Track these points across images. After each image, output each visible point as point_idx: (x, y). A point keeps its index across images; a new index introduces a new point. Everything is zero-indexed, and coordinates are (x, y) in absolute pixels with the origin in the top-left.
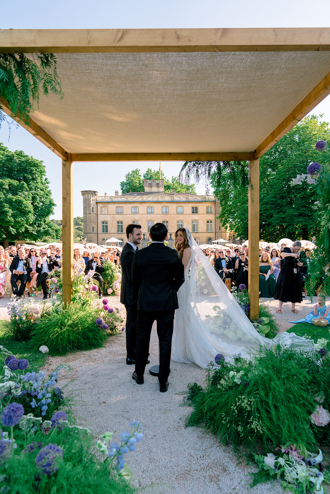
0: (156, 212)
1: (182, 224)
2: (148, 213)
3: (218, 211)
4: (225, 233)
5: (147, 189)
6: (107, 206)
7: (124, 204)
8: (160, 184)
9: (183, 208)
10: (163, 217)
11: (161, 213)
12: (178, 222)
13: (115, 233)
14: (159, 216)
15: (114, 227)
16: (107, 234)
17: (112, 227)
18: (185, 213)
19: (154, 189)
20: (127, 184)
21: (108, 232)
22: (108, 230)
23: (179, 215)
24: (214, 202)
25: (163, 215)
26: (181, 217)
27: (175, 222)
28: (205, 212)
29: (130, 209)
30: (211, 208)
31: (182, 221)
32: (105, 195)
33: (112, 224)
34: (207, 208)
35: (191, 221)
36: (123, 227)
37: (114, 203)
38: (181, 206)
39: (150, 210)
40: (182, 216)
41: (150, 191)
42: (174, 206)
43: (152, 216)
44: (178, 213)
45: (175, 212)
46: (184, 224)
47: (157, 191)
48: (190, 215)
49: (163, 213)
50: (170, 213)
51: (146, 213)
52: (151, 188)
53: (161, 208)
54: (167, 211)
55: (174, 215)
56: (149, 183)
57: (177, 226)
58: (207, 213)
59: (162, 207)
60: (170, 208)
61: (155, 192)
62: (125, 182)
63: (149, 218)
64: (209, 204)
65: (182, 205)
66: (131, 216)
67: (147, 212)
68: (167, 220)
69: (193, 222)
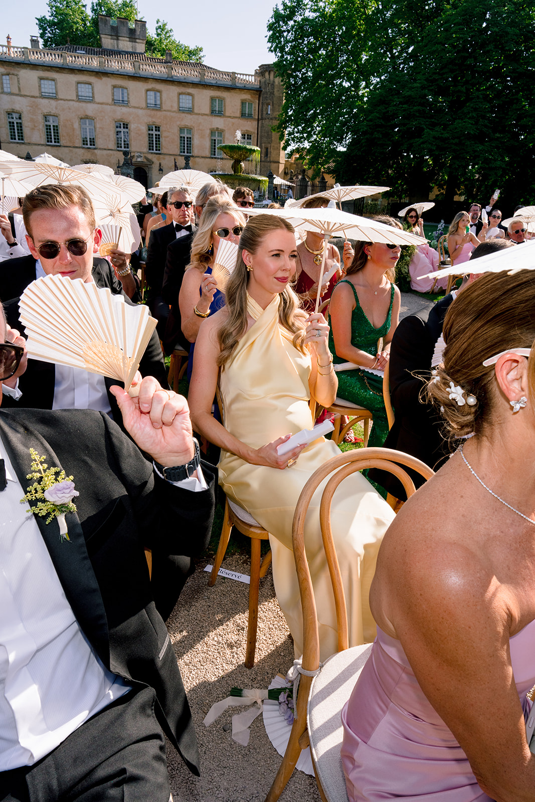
0: (133, 102)
1: (189, 136)
2: (115, 102)
3: (265, 113)
4: (277, 164)
5: (107, 42)
6: (16, 73)
7: (57, 72)
8: (138, 33)
9: (193, 98)
10: (150, 116)
11: (144, 105)
12: (181, 130)
13: (42, 145)
14: (140, 112)
15: (39, 130)
16: (23, 146)
17: (33, 129)
18: (196, 111)
19: (125, 44)
20: (52, 24)
21: (26, 141)
22: (24, 135)
23: (183, 115)
24: (257, 91)
25: (149, 112)
26: (188, 120)
27: (176, 131)
28: (238, 114)
29: (74, 88)
30: (250, 104)
31: (190, 130)
32: (8, 42)
33: (32, 120)
34: (243, 103)
35: (208, 132)
36: (60, 131)
37: (34, 66)
38: (189, 94)
39: (118, 95)
40: (189, 116)
41: (114, 46)
42: (174, 90)
43: (125, 110)
44: (181, 110)
45: (175, 108)
46: (193, 135)
47: (130, 50)
48: (206, 117)
49: (148, 107)
50: (164, 107)
51: (110, 101)
52: (118, 39)
53: (144, 92)
54: (158, 102)
55: (172, 114)
56: (112, 27)
57: (179, 141)
58: (243, 115)
59: (148, 90)
60: (164, 96)
61: (127, 53)
62: (48, 18)
63: (118, 116)
64: (246, 96)
65: (191, 90)
66: (76, 104)
67: (113, 100)
68: (158, 124)
69: (212, 132)
